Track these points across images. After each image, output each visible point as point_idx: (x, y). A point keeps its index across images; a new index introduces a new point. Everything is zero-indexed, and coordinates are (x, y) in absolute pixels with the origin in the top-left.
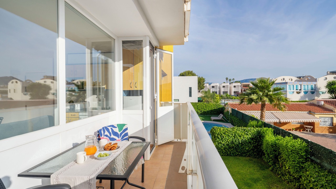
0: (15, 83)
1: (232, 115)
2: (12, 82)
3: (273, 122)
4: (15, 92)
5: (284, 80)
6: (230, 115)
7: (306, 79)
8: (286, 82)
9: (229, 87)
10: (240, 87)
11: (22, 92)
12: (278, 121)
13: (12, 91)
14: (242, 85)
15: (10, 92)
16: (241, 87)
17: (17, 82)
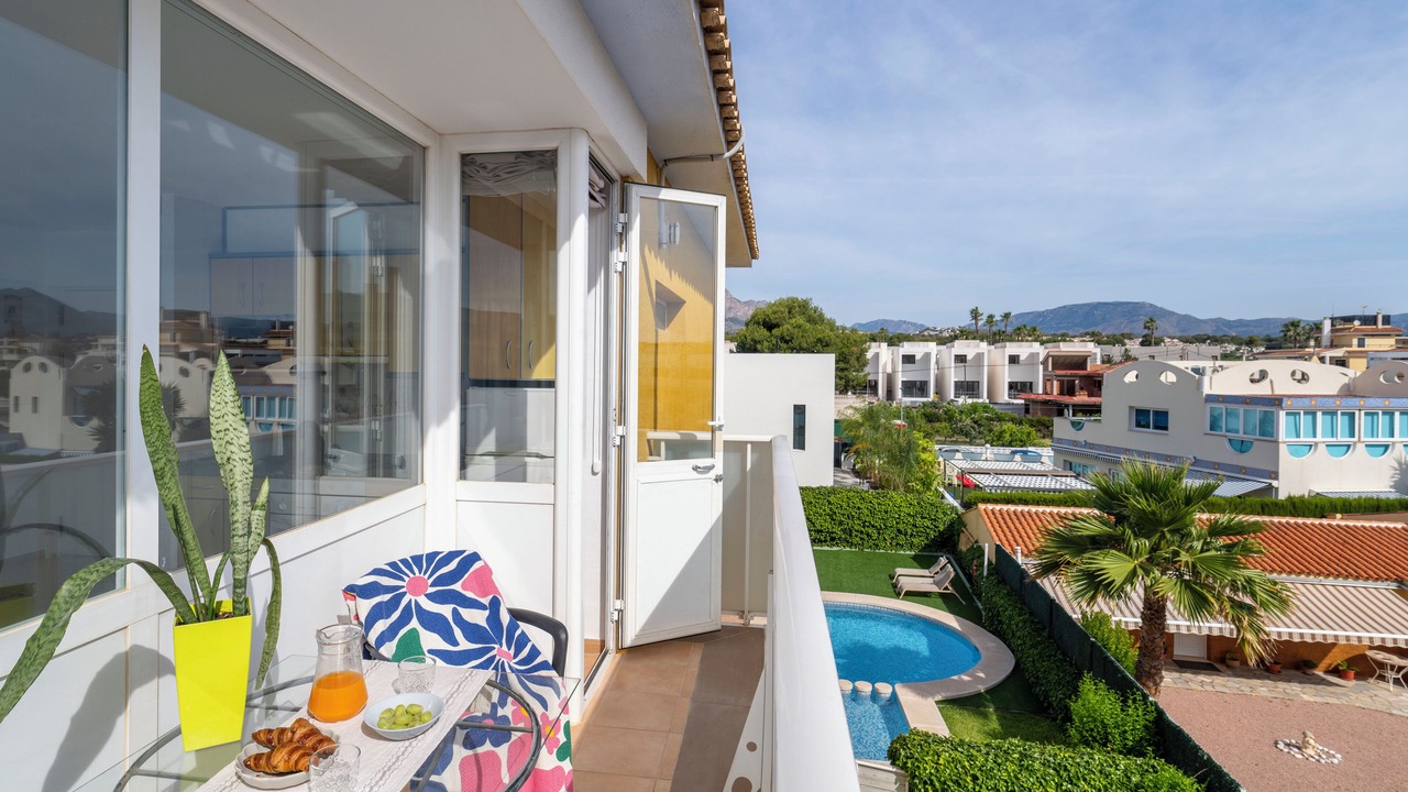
0: (36, 369)
1: (999, 582)
2: (28, 368)
3: (1205, 632)
4: (35, 410)
5: (1266, 383)
6: (987, 578)
7: (1382, 379)
8: (1277, 393)
9: (986, 364)
10: (1041, 367)
11: (66, 413)
12: (1231, 633)
13: (26, 406)
14: (1050, 359)
15: (17, 410)
16: (1045, 369)
17: (43, 367)
